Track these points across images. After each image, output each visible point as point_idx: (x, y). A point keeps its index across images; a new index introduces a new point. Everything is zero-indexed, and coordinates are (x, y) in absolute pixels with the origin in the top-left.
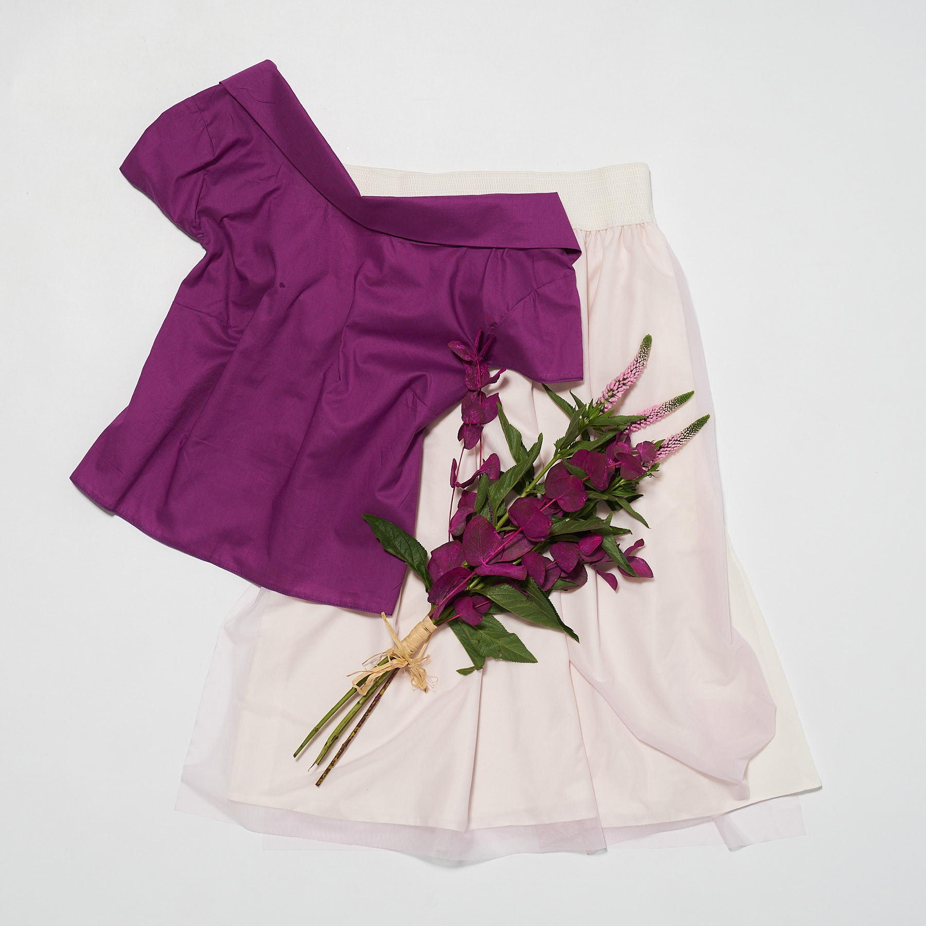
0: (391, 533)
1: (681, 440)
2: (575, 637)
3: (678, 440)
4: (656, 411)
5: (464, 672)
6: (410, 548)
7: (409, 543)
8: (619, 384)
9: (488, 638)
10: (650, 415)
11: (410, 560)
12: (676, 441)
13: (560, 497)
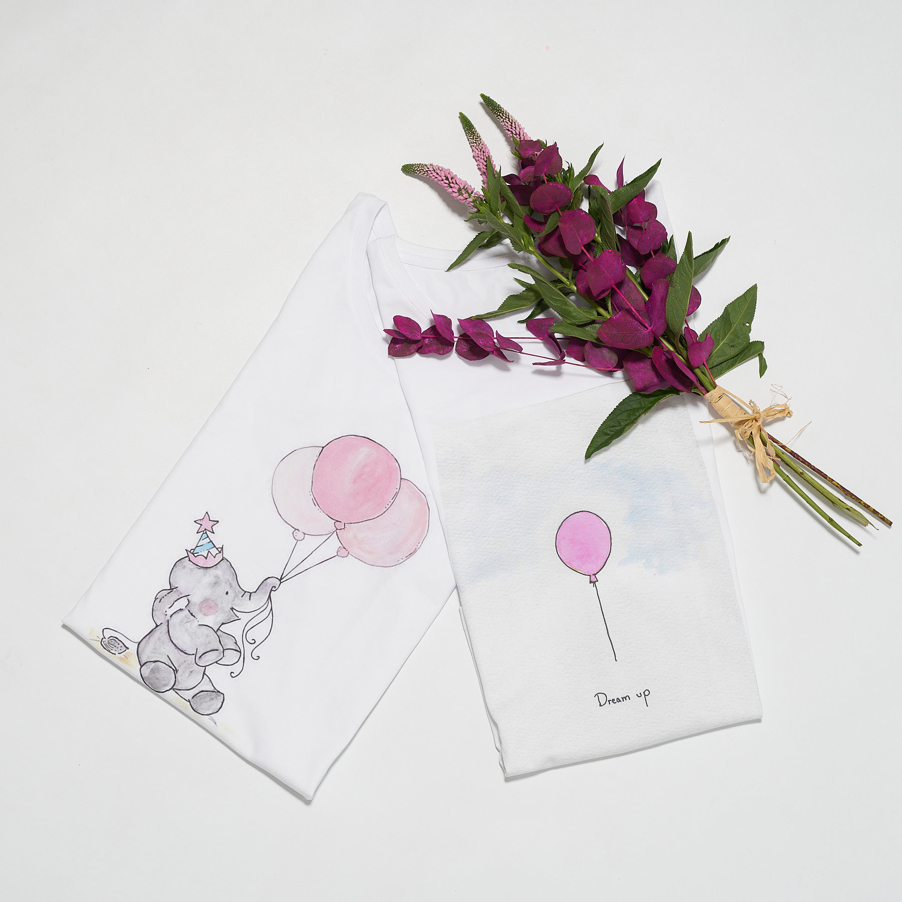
1: (511, 121)
2: (724, 242)
3: (510, 124)
4: (479, 153)
5: (763, 368)
8: (453, 183)
10: (484, 159)
12: (512, 126)
13: (580, 241)
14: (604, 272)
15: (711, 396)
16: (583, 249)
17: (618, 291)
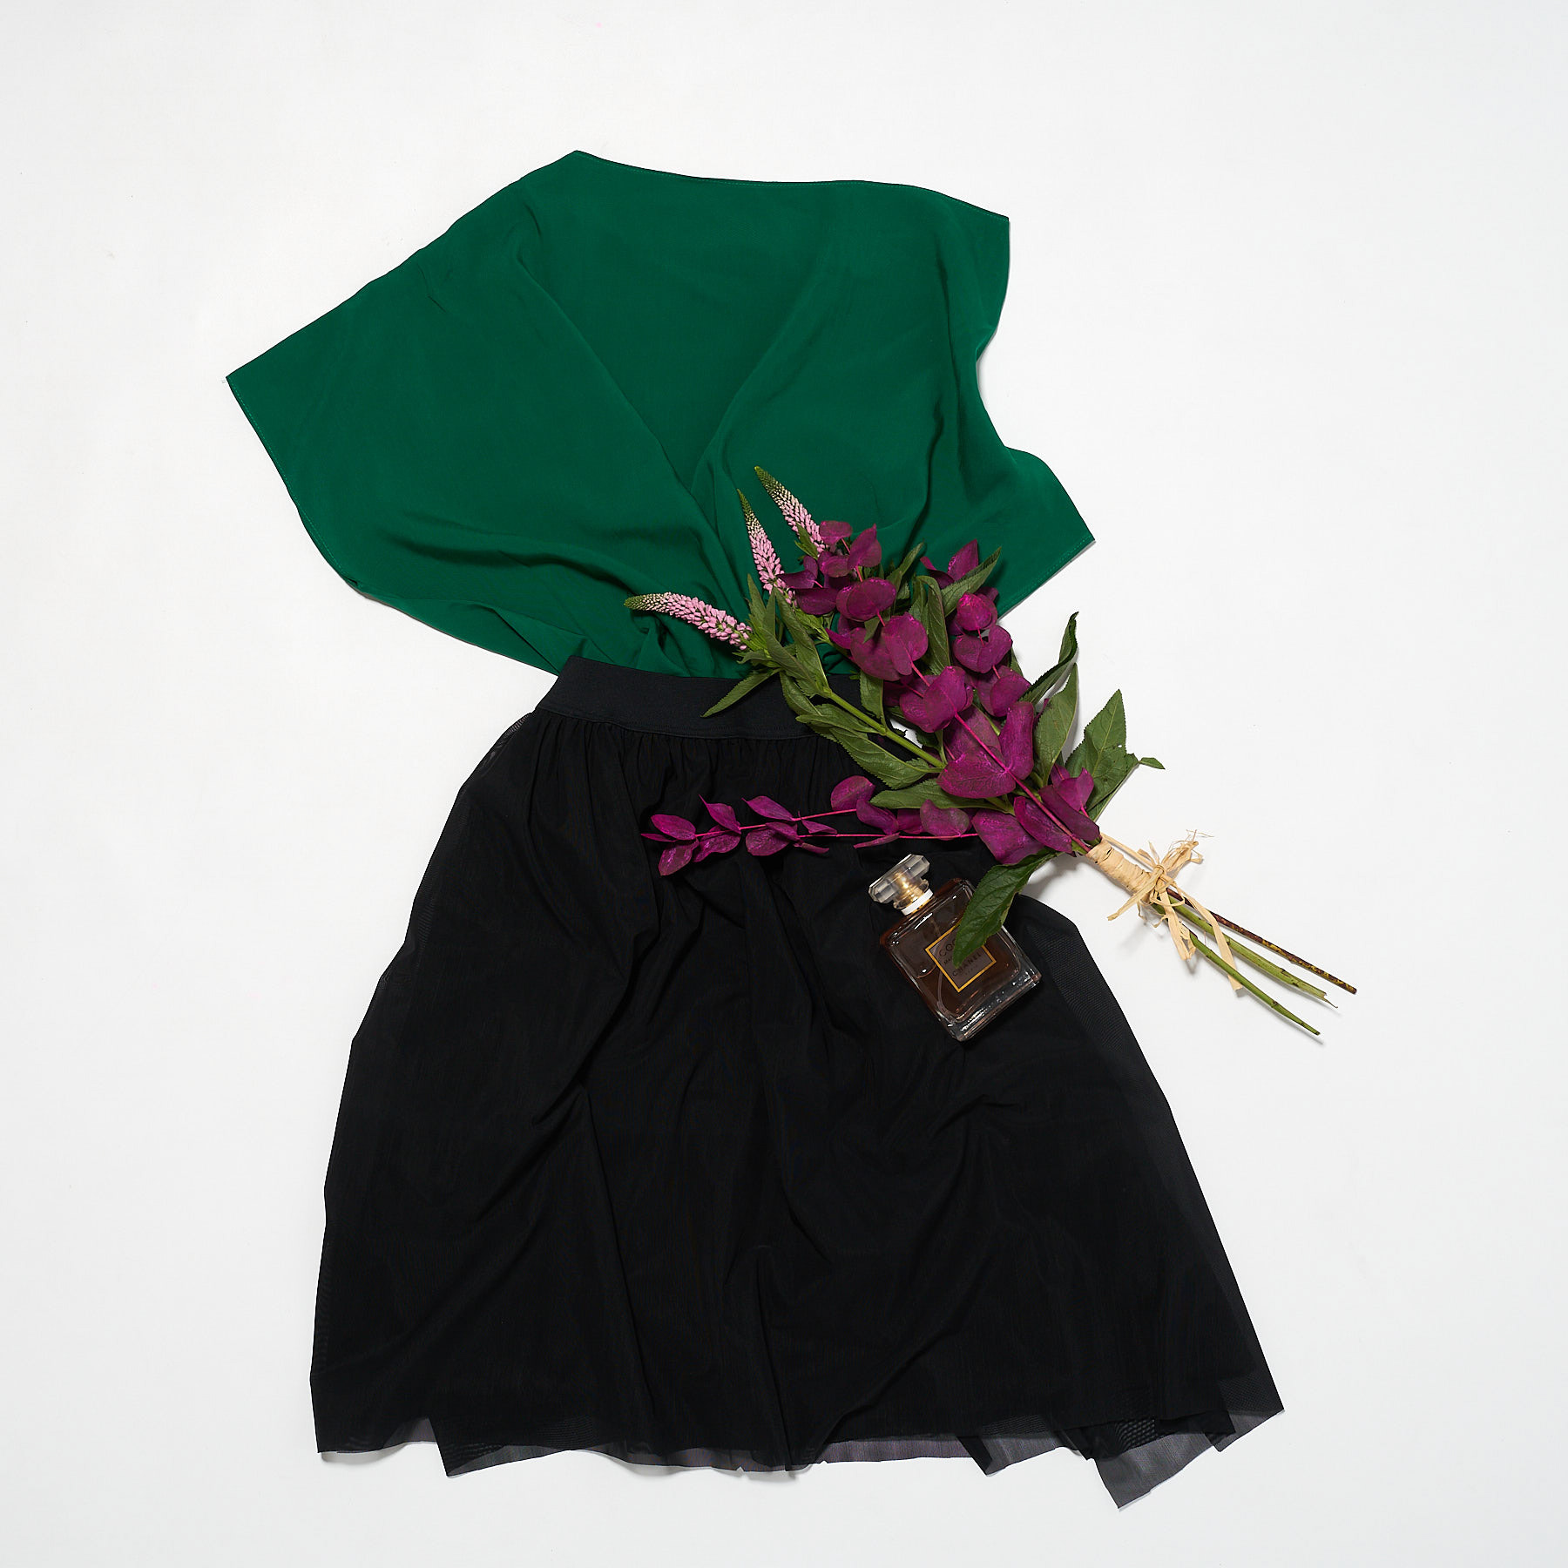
0: (975, 922)
6: (992, 893)
7: (984, 894)
8: (707, 615)
9: (1098, 767)
11: (1009, 891)
13: (909, 656)
14: (945, 697)
15: (1097, 853)
16: (913, 666)
17: (963, 722)
